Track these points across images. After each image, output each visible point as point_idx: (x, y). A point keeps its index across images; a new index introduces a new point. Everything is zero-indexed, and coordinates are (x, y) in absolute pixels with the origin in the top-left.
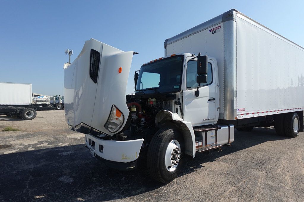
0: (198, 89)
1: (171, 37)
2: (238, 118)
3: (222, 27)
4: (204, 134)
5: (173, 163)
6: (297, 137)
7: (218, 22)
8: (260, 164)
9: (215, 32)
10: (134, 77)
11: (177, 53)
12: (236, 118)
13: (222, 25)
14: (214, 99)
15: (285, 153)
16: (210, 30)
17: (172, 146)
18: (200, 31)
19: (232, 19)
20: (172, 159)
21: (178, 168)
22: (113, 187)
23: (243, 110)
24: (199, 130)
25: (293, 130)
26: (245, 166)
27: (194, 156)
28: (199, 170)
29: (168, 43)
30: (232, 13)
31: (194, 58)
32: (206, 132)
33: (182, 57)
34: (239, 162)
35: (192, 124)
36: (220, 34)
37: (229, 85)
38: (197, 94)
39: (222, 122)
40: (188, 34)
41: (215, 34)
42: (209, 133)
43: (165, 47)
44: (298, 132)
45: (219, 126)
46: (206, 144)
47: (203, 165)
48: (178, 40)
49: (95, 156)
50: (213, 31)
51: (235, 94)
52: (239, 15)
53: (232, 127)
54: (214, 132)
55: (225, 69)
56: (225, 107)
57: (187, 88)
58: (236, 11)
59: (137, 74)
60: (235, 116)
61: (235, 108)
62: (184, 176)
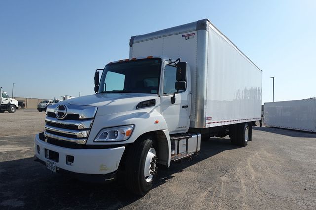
0: (174, 95)
1: (138, 35)
2: (206, 127)
3: (196, 34)
4: (176, 142)
5: (151, 172)
6: (247, 146)
7: (192, 28)
8: (224, 171)
9: (189, 38)
10: (94, 76)
11: (155, 55)
12: (205, 126)
13: (196, 32)
14: (187, 107)
15: (241, 160)
16: (184, 36)
17: (150, 155)
18: (173, 35)
19: (206, 29)
20: (150, 168)
21: (153, 179)
22: (83, 205)
23: (210, 119)
24: (174, 138)
25: (244, 140)
26: (212, 174)
27: (169, 166)
28: (172, 180)
29: (134, 41)
30: (206, 22)
31: (171, 63)
32: (179, 140)
33: (160, 60)
34: (206, 170)
35: (170, 132)
36: (193, 41)
37: (199, 94)
38: (173, 100)
39: (192, 131)
40: (159, 36)
41: (188, 40)
42: (181, 142)
43: (131, 46)
44: (248, 141)
45: (189, 134)
46: (178, 153)
47: (173, 175)
48: (147, 40)
49: (56, 170)
50: (187, 37)
51: (205, 103)
52: (210, 25)
53: (200, 135)
54: (185, 140)
55: (197, 77)
56: (196, 115)
57: (164, 93)
58: (209, 21)
59: (99, 72)
60: (204, 125)
61: (205, 117)
62: (159, 187)
